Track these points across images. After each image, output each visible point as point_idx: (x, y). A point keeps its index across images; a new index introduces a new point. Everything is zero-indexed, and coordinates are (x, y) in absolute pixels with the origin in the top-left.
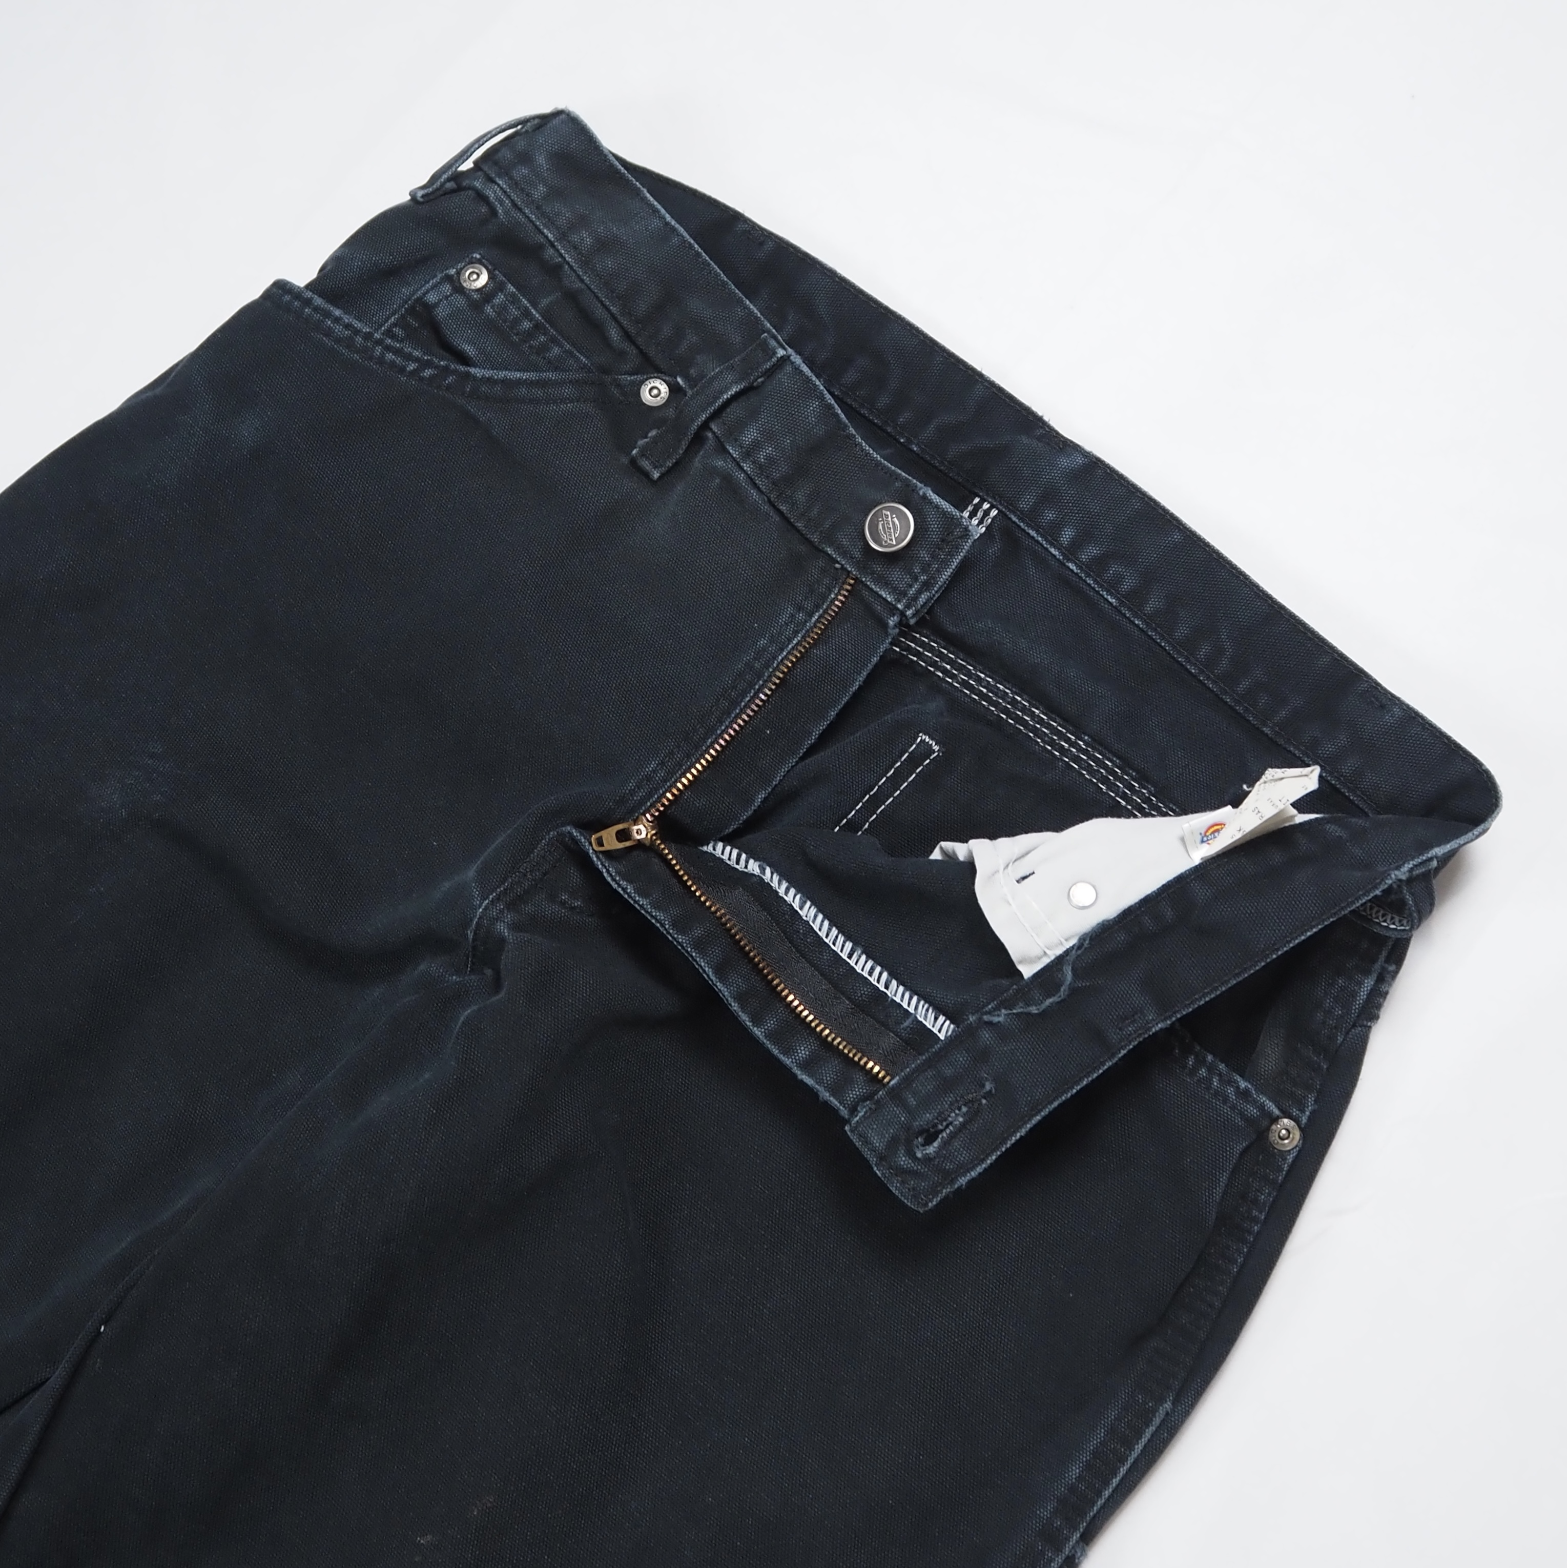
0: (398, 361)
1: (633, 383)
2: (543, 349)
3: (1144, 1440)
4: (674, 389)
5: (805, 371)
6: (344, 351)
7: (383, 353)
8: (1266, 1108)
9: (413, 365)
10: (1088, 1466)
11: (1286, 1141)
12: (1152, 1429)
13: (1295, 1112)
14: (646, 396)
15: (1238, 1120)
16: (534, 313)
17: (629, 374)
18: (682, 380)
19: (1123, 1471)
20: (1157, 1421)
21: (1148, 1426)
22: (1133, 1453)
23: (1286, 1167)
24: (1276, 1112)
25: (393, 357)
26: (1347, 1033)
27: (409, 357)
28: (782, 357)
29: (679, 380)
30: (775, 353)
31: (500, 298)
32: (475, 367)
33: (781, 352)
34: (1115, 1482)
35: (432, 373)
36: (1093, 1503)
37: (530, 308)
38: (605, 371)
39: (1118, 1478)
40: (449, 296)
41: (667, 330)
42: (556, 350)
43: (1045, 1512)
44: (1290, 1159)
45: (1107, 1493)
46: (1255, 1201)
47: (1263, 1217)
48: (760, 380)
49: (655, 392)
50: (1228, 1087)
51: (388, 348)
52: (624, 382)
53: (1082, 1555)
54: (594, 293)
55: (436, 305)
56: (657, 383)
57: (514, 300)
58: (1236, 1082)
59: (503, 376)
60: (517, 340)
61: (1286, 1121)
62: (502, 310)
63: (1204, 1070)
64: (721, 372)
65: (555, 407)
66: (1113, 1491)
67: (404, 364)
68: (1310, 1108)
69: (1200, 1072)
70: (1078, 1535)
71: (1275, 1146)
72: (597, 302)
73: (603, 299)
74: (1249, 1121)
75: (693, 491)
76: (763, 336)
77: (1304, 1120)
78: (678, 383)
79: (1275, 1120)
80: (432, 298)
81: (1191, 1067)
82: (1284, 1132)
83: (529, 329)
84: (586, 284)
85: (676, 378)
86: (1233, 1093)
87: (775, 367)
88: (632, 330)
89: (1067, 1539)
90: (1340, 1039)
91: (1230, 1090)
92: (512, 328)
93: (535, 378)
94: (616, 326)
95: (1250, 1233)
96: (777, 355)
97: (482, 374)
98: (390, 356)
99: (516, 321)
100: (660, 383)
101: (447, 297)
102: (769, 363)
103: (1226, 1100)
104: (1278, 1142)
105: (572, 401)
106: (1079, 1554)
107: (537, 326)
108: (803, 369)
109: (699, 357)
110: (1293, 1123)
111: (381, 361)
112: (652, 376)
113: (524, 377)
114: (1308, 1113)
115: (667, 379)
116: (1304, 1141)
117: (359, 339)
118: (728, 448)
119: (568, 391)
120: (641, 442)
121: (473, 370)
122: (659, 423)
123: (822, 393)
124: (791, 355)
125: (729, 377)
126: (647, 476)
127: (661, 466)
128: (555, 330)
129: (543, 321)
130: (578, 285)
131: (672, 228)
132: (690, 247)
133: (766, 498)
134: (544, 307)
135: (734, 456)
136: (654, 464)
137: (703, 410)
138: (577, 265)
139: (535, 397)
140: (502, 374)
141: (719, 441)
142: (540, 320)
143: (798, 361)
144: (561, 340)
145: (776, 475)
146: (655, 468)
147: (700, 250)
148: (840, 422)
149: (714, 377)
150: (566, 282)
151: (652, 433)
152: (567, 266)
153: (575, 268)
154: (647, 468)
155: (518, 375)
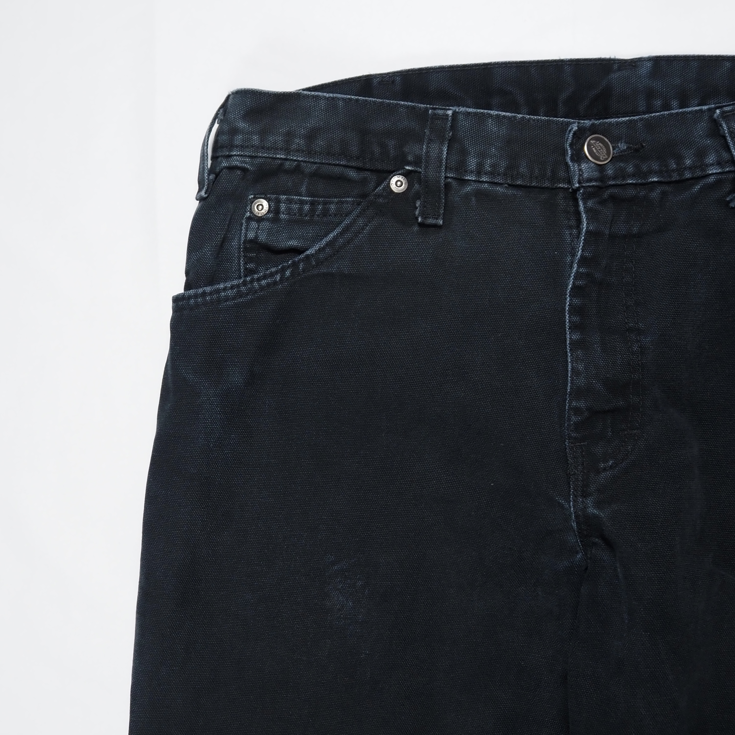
0: (269, 280)
1: (384, 189)
2: (325, 213)
4: (406, 175)
5: (471, 111)
6: (241, 300)
7: (260, 284)
9: (278, 276)
14: (397, 189)
16: (305, 199)
17: (379, 186)
18: (409, 167)
25: (266, 281)
27: (272, 275)
28: (452, 114)
29: (407, 168)
30: (447, 115)
31: (283, 207)
32: (308, 250)
33: (450, 113)
35: (290, 271)
37: (301, 198)
38: (364, 196)
40: (258, 227)
41: (377, 150)
42: (333, 207)
48: (451, 134)
49: (399, 183)
51: (259, 280)
52: (380, 192)
54: (327, 164)
55: (256, 237)
57: (290, 201)
62: (289, 211)
64: (428, 147)
65: (362, 235)
67: (273, 280)
72: (331, 167)
73: (333, 163)
75: (466, 214)
76: (430, 113)
78: (409, 170)
80: (251, 235)
83: (310, 208)
84: (319, 163)
85: (405, 168)
87: (453, 122)
88: (360, 165)
92: (301, 215)
93: (340, 229)
94: (350, 169)
96: (450, 116)
97: (314, 250)
98: (264, 282)
99: (300, 210)
100: (397, 177)
101: (258, 228)
102: (449, 122)
105: (367, 225)
107: (312, 203)
108: (469, 111)
109: (404, 149)
111: (262, 288)
112: (390, 177)
113: (335, 234)
115: (400, 172)
117: (243, 289)
118: (466, 178)
119: (360, 222)
120: (417, 213)
121: (308, 252)
122: (417, 196)
123: (488, 113)
124: (455, 110)
125: (435, 146)
126: (435, 226)
127: (439, 216)
128: (322, 197)
129: (312, 199)
130: (315, 167)
131: (333, 98)
132: (350, 99)
133: (506, 185)
134: (305, 191)
135: (474, 179)
136: (435, 217)
137: (440, 172)
138: (307, 159)
139: (348, 238)
140: (324, 242)
141: (458, 179)
142: (311, 199)
143: (462, 109)
144: (329, 200)
145: (502, 170)
146: (437, 219)
147: (356, 97)
148: (509, 118)
149: (428, 152)
150: (307, 170)
151: (418, 204)
152: (302, 163)
153: (307, 160)
154: (434, 222)
155: (332, 236)
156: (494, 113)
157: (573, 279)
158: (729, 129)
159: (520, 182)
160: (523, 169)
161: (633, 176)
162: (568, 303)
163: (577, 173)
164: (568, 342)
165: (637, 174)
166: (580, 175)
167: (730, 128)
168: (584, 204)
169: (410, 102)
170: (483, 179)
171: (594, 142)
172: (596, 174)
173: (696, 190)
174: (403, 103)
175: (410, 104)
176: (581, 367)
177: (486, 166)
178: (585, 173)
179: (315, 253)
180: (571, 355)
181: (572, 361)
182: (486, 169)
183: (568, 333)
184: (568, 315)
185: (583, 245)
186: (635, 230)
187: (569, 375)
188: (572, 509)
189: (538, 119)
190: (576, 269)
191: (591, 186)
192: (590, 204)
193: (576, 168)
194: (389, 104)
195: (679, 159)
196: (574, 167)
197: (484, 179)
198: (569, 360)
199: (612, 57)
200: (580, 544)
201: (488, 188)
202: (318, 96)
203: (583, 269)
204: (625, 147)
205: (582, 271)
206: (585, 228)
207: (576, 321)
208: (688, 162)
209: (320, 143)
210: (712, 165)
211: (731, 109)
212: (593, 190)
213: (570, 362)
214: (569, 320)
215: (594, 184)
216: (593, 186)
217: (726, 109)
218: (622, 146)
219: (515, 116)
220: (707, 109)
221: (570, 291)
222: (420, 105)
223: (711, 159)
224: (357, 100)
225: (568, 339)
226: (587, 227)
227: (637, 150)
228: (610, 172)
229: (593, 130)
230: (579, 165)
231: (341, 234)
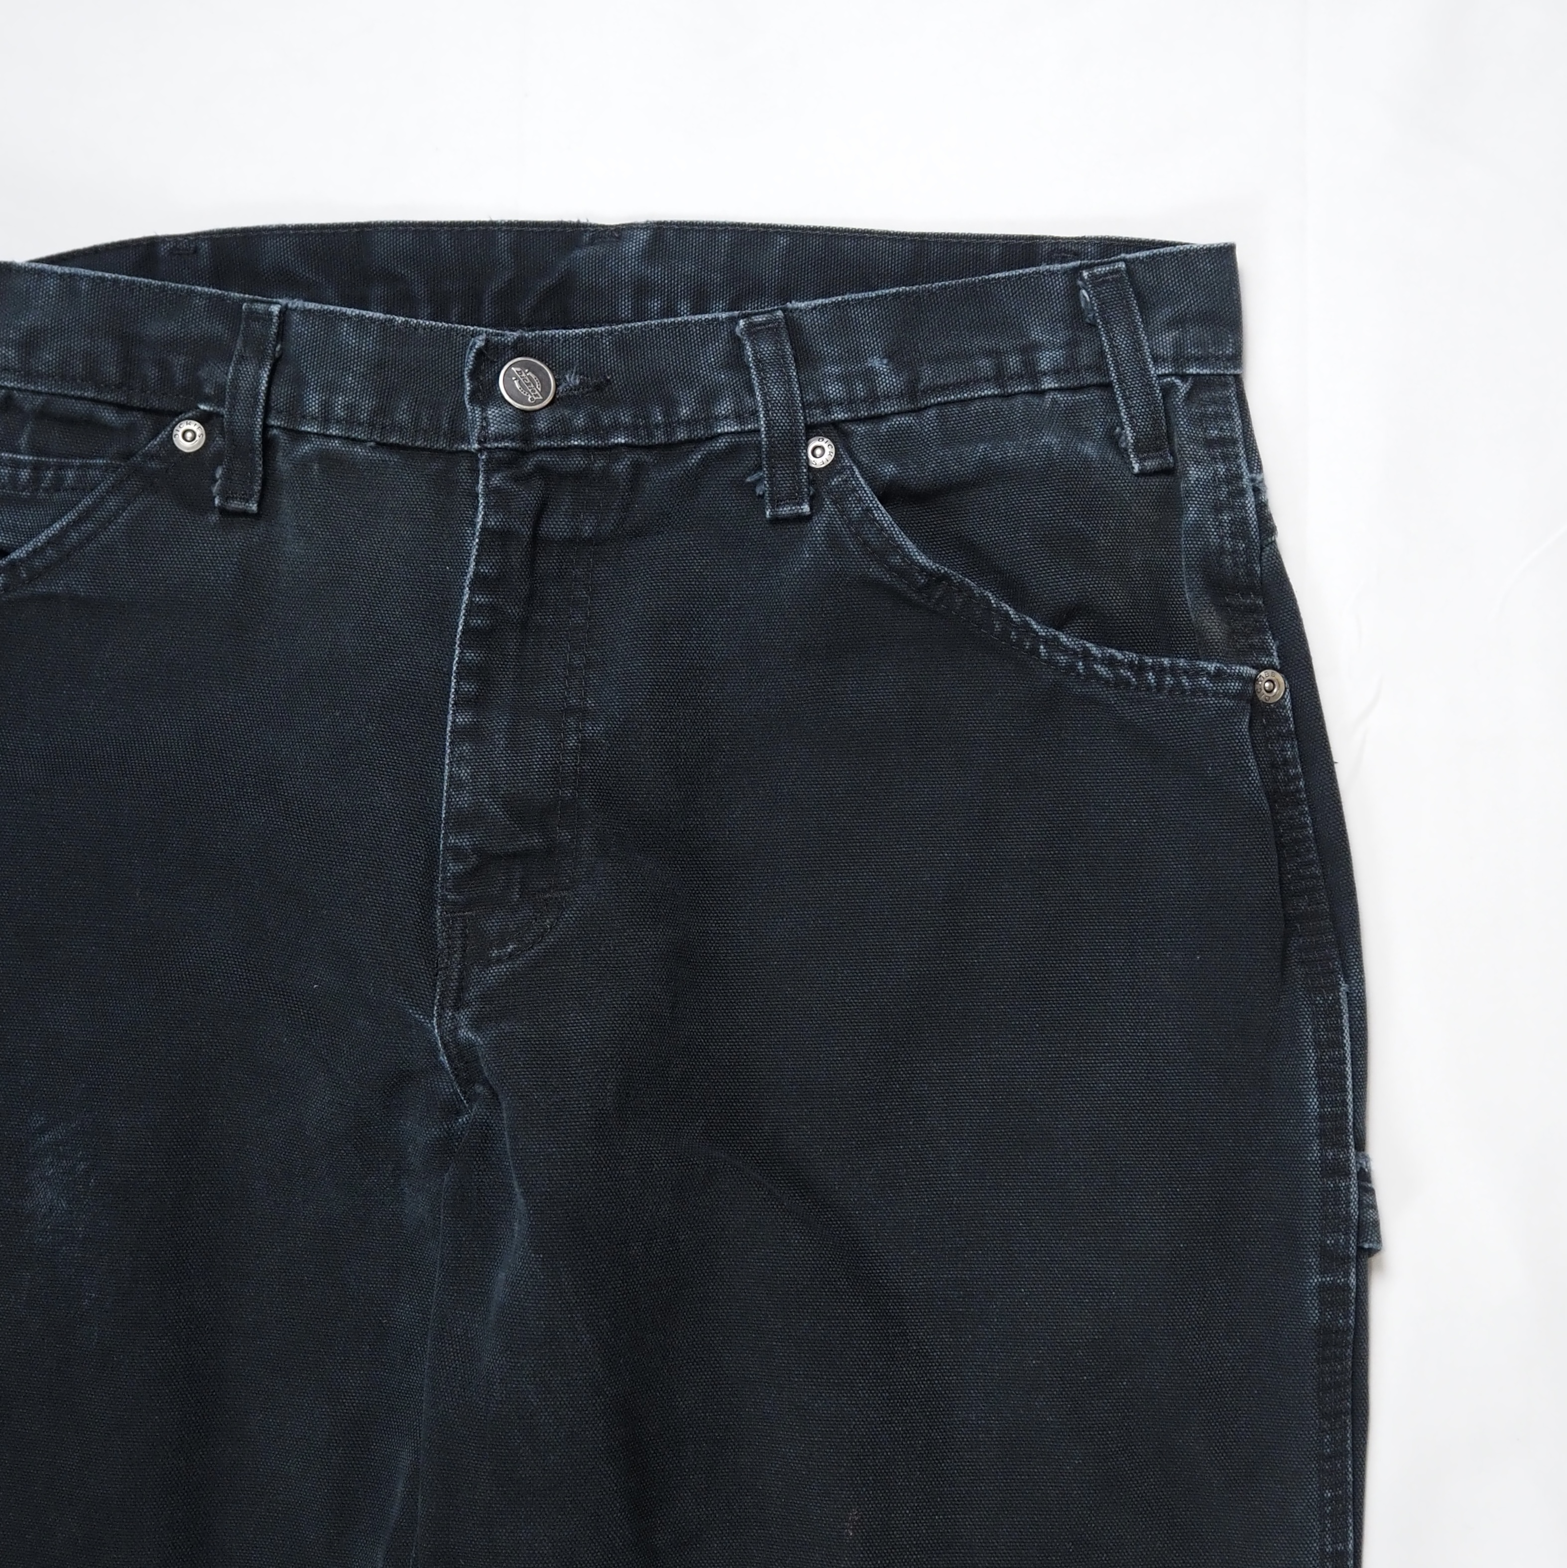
1: (162, 444)
2: (57, 484)
3: (1347, 1031)
4: (204, 419)
5: (313, 307)
8: (1244, 675)
10: (1321, 1089)
11: (1275, 690)
12: (1346, 1016)
13: (1265, 660)
14: (185, 446)
15: (1228, 702)
16: (22, 458)
17: (153, 439)
18: (205, 405)
19: (1349, 1069)
20: (1345, 1007)
21: (1342, 1019)
22: (1346, 1048)
23: (1290, 713)
24: (1254, 672)
26: (1261, 560)
28: (280, 312)
29: (202, 407)
30: (270, 314)
32: (14, 550)
33: (275, 309)
34: (1349, 1083)
36: (1346, 1114)
37: (14, 457)
38: (127, 456)
39: (1350, 1078)
41: (152, 373)
42: (70, 474)
43: (1315, 1152)
44: (1288, 703)
45: (1350, 1097)
46: (1286, 762)
47: (1300, 770)
48: (278, 348)
49: (189, 435)
50: (1200, 679)
52: (155, 449)
53: (1367, 1162)
54: (60, 394)
56: (184, 426)
58: (1203, 669)
59: (44, 538)
60: (28, 494)
61: (1263, 674)
63: (1168, 679)
64: (236, 370)
65: (114, 527)
66: (1353, 1092)
68: (1274, 648)
69: (1167, 683)
70: (1353, 1150)
71: (1269, 702)
72: (69, 401)
73: (72, 393)
74: (1238, 696)
75: (302, 493)
76: (243, 307)
77: (1276, 661)
78: (205, 411)
79: (1254, 680)
81: (1155, 684)
82: (1267, 685)
83: (30, 476)
84: (46, 393)
85: (199, 408)
86: (1208, 682)
87: (281, 326)
88: (122, 399)
89: (1348, 1160)
90: (1258, 569)
91: (1204, 680)
92: (15, 488)
93: (74, 515)
94: (104, 407)
95: (1298, 791)
96: (274, 314)
97: (24, 552)
99: (13, 478)
100: (187, 424)
102: (273, 328)
103: (1205, 692)
104: (1269, 697)
105: (124, 509)
106: (1364, 1163)
107: (36, 468)
108: (310, 307)
109: (200, 372)
110: (1270, 671)
112: (174, 423)
113: (64, 523)
114: (1275, 654)
115: (190, 414)
116: (1287, 679)
118: (303, 429)
119: (112, 503)
120: (215, 489)
121: (14, 554)
122: (218, 459)
123: (342, 313)
124: (287, 305)
125: (249, 368)
126: (245, 514)
127: (251, 496)
128: (54, 457)
129: (35, 458)
130: (39, 400)
131: (71, 276)
132: (103, 279)
133: (372, 444)
134: (26, 444)
135: (315, 431)
136: (244, 499)
137: (253, 415)
138: (23, 384)
139: (88, 532)
140: (43, 537)
141: (292, 430)
142: (33, 459)
143: (298, 303)
144: (66, 461)
145: (364, 416)
146: (247, 501)
147: (113, 276)
148: (383, 322)
149: (235, 379)
150: (27, 406)
151: (219, 472)
152: (15, 392)
153: (23, 388)
154: (240, 507)
155: (58, 526)
156: (352, 312)
157: (464, 615)
158: (755, 353)
159: (394, 439)
160: (402, 416)
161: (585, 432)
162: (457, 659)
163: (478, 424)
164: (449, 729)
165: (594, 428)
166: (483, 428)
167: (757, 353)
168: (487, 479)
169: (213, 288)
170: (331, 431)
171: (519, 369)
172: (514, 428)
173: (693, 461)
174: (199, 289)
175: (214, 291)
176: (464, 773)
177: (336, 409)
178: (492, 425)
179: (27, 557)
180: (452, 752)
181: (451, 762)
182: (336, 413)
183: (451, 712)
184: (455, 680)
185: (476, 553)
186: (587, 530)
187: (445, 788)
188: (436, 1031)
189: (432, 326)
190: (467, 596)
191: (501, 448)
192: (496, 480)
193: (477, 416)
194: (175, 291)
195: (670, 405)
196: (473, 413)
197: (333, 431)
198: (447, 761)
199: (583, 220)
200: (463, 1098)
201: (339, 448)
202: (42, 271)
203: (481, 596)
204: (578, 382)
205: (480, 600)
206: (480, 523)
207: (469, 691)
208: (684, 412)
209: (48, 357)
210: (726, 417)
211: (764, 319)
212: (505, 456)
213: (448, 765)
214: (455, 689)
215: (507, 444)
216: (506, 448)
217: (756, 320)
218: (572, 379)
219: (391, 321)
220: (726, 318)
221: (460, 637)
222: (232, 294)
223: (724, 407)
224: (115, 281)
225: (450, 723)
226: (484, 521)
227: (598, 388)
228: (542, 425)
229: (520, 349)
230: (484, 410)
231: (75, 524)
